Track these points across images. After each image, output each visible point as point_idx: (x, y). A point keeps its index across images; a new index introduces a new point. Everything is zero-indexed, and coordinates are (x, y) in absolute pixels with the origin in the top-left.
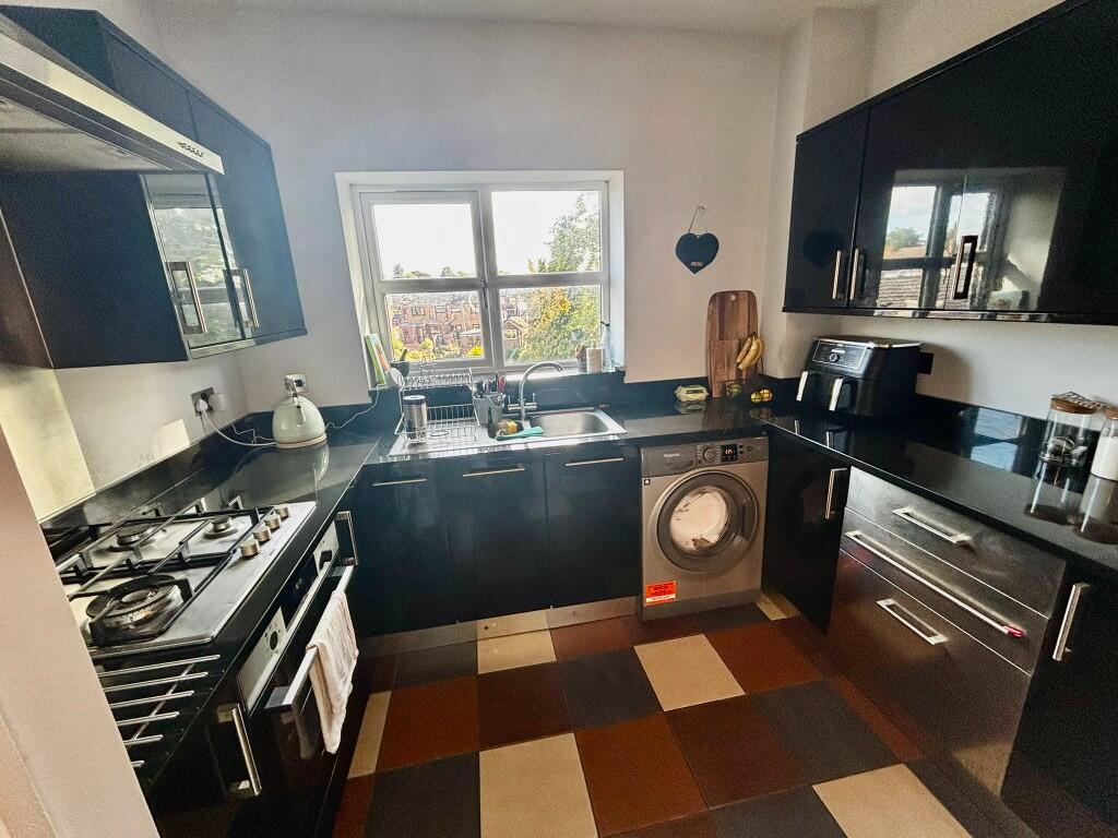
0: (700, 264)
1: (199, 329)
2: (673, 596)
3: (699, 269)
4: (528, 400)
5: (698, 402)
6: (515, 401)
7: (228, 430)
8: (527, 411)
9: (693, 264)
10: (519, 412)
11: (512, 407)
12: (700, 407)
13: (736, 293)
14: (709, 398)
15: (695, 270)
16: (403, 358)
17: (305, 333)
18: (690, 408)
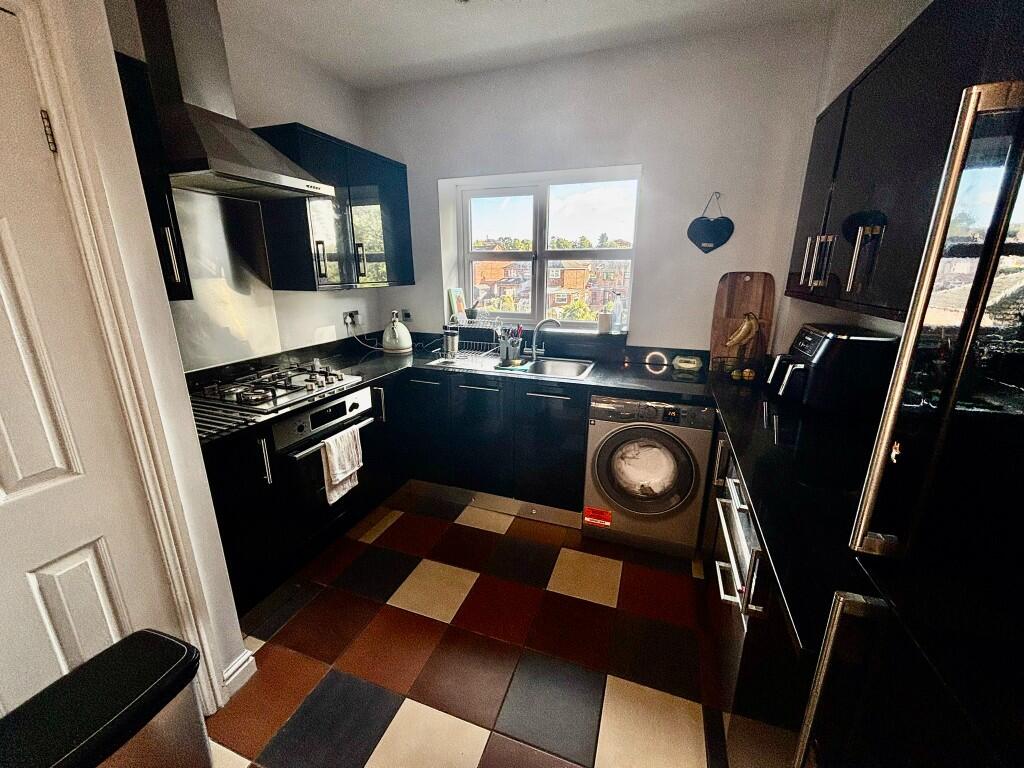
0: (711, 245)
1: (325, 275)
2: (608, 524)
3: (709, 250)
4: (540, 347)
5: (689, 371)
6: (530, 346)
7: (361, 337)
8: (538, 355)
9: (704, 245)
10: (531, 355)
11: (526, 350)
12: (691, 376)
13: (751, 274)
14: (703, 371)
15: (707, 250)
16: (474, 307)
17: (414, 284)
18: (680, 376)
